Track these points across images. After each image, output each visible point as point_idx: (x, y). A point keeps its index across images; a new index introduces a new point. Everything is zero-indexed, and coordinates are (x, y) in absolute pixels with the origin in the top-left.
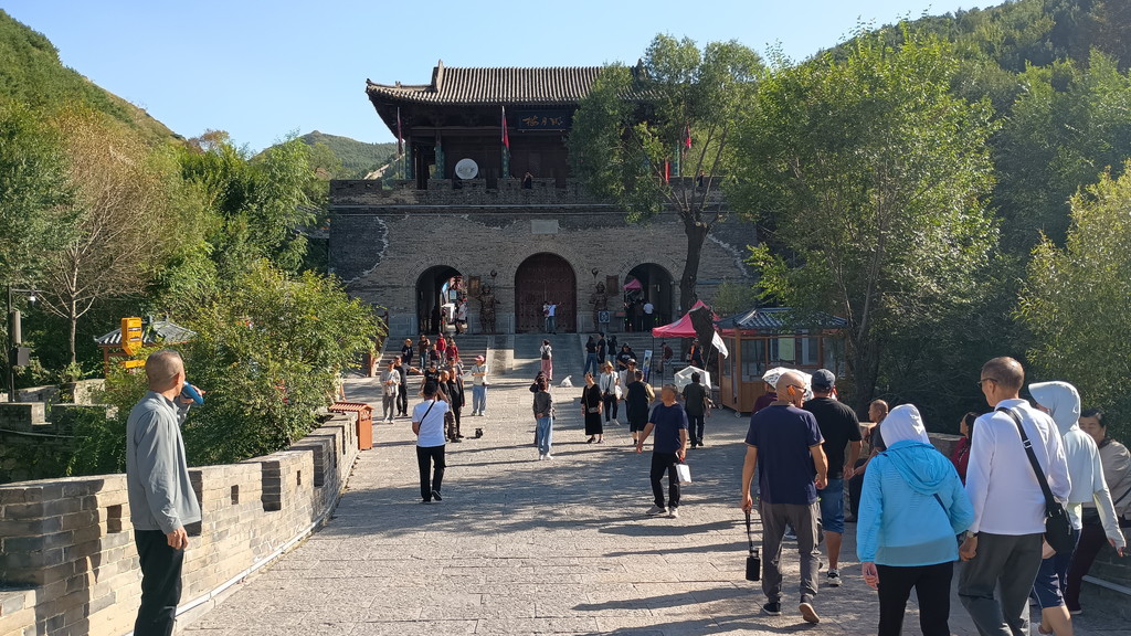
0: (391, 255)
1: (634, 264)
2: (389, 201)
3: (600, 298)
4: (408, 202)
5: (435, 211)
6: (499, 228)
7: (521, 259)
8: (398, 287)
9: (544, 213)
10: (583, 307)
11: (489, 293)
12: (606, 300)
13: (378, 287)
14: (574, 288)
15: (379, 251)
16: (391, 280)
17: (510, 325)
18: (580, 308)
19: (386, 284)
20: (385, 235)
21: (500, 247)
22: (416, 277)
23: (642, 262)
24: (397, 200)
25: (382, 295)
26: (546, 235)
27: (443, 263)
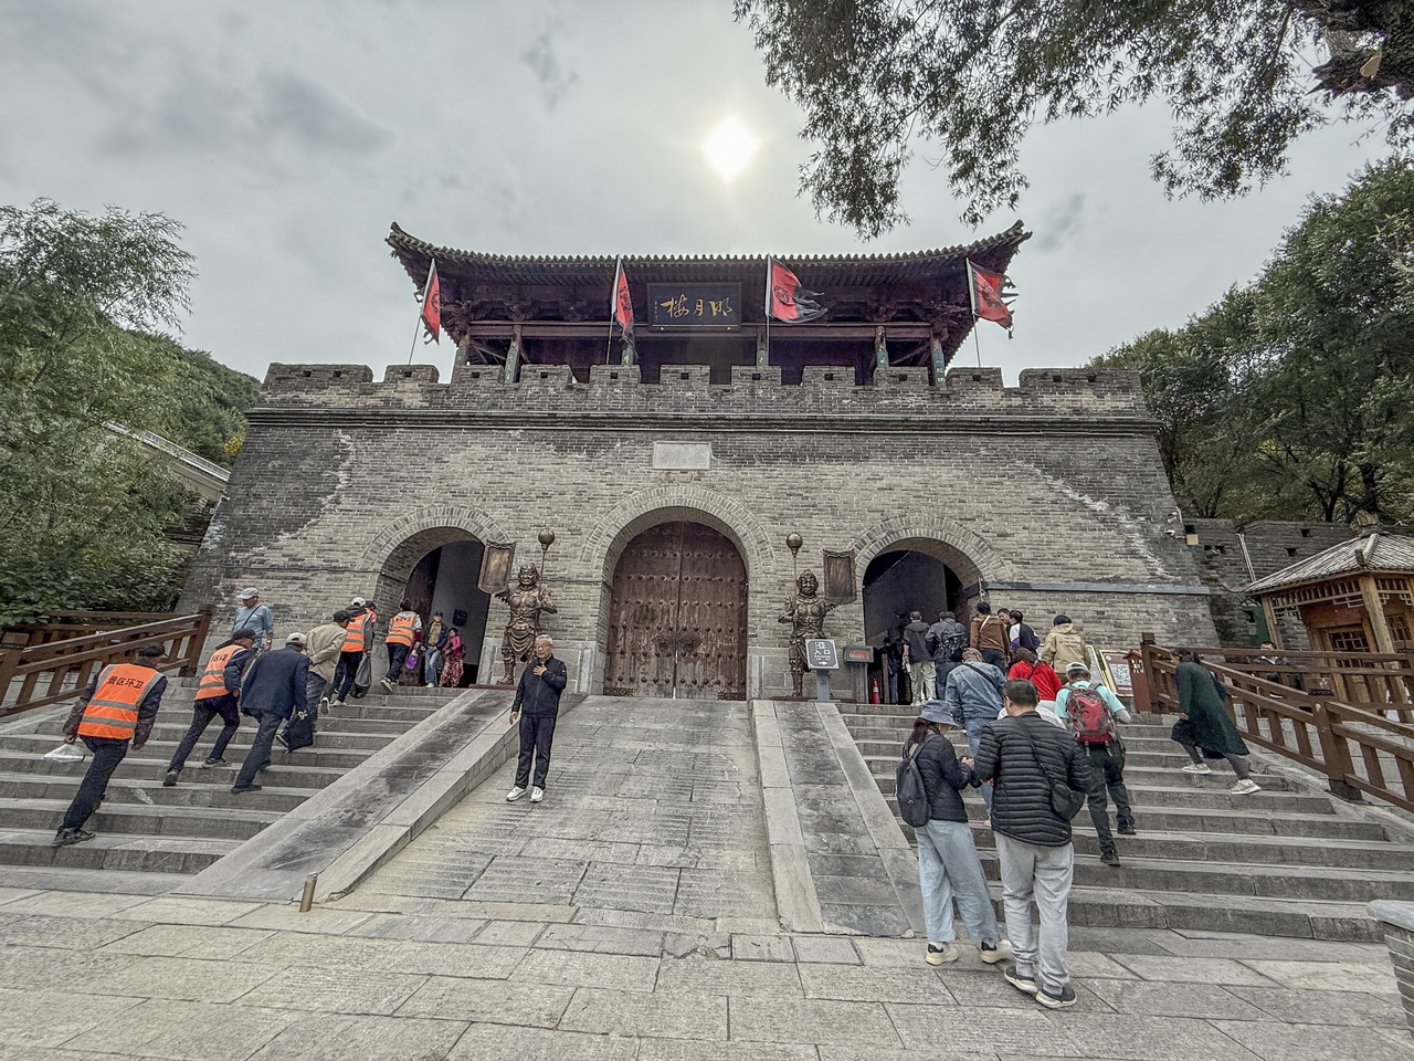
0: (346, 503)
1: (884, 539)
2: (371, 402)
3: (808, 607)
4: (407, 402)
6: (584, 455)
7: (623, 517)
8: (344, 570)
9: (676, 427)
11: (533, 586)
12: (821, 614)
13: (300, 569)
14: (743, 592)
15: (325, 494)
16: (331, 556)
17: (581, 671)
18: (756, 636)
19: (316, 562)
20: (347, 464)
21: (580, 493)
22: (387, 551)
23: (904, 535)
24: (386, 401)
25: (303, 587)
26: (684, 472)
27: (453, 523)
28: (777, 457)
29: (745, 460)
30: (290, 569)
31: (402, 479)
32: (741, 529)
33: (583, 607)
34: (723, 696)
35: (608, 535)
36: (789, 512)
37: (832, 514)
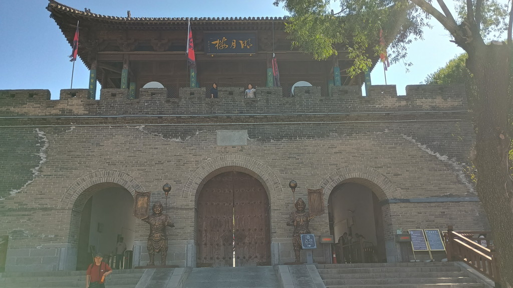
0: (47, 171)
1: (338, 179)
2: (54, 112)
3: (301, 219)
4: (76, 111)
6: (179, 140)
7: (204, 174)
8: (51, 209)
9: (229, 122)
10: (279, 231)
12: (308, 221)
13: (26, 210)
14: (267, 209)
15: (34, 167)
16: (43, 201)
17: (187, 256)
18: (275, 233)
19: (35, 205)
20: (44, 148)
21: (179, 161)
22: (75, 197)
23: (347, 177)
24: (63, 110)
25: (29, 220)
26: (234, 147)
27: (111, 180)
28: (282, 138)
29: (265, 139)
30: (19, 210)
31: (78, 156)
32: (265, 177)
33: (186, 222)
34: (260, 264)
35: (196, 183)
36: (289, 167)
37: (311, 167)
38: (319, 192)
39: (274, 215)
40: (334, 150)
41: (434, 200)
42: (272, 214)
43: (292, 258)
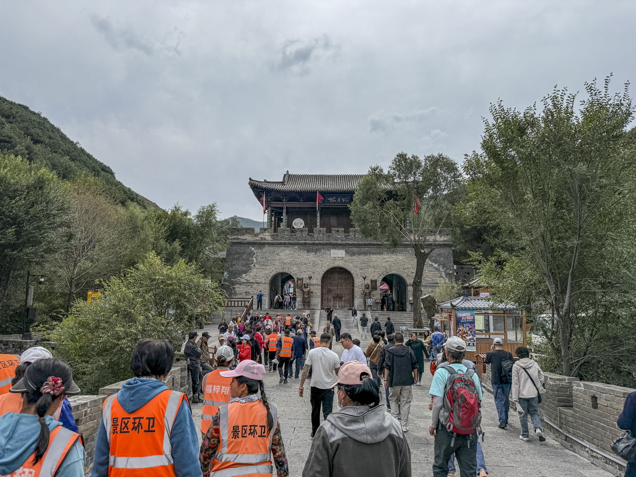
0: (257, 266)
1: (385, 274)
2: (258, 239)
3: (367, 291)
4: (267, 239)
5: (281, 244)
6: (314, 253)
7: (325, 269)
8: (260, 283)
9: (336, 246)
10: (358, 296)
11: (307, 287)
12: (370, 293)
13: (250, 283)
14: (353, 286)
15: (251, 264)
16: (256, 280)
17: (318, 305)
18: (356, 297)
19: (254, 281)
20: (255, 256)
21: (314, 263)
22: (270, 278)
23: (390, 273)
24: (262, 238)
25: (251, 287)
26: (339, 257)
27: (284, 271)
28: (361, 253)
29: (353, 254)
31: (270, 260)
32: (353, 272)
33: (317, 290)
35: (321, 274)
36: (364, 268)
37: (374, 268)
38: (376, 281)
39: (356, 289)
40: (385, 260)
41: (429, 285)
42: (355, 289)
43: (363, 308)
